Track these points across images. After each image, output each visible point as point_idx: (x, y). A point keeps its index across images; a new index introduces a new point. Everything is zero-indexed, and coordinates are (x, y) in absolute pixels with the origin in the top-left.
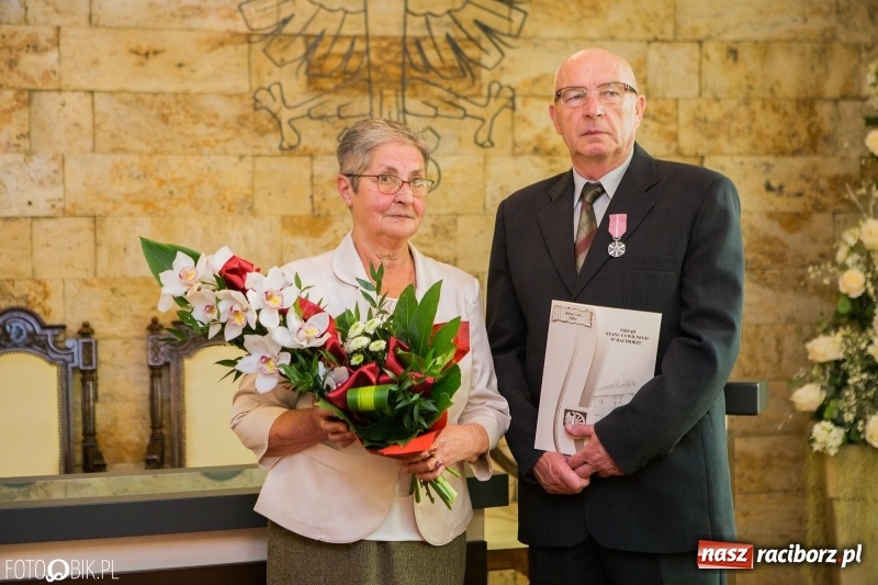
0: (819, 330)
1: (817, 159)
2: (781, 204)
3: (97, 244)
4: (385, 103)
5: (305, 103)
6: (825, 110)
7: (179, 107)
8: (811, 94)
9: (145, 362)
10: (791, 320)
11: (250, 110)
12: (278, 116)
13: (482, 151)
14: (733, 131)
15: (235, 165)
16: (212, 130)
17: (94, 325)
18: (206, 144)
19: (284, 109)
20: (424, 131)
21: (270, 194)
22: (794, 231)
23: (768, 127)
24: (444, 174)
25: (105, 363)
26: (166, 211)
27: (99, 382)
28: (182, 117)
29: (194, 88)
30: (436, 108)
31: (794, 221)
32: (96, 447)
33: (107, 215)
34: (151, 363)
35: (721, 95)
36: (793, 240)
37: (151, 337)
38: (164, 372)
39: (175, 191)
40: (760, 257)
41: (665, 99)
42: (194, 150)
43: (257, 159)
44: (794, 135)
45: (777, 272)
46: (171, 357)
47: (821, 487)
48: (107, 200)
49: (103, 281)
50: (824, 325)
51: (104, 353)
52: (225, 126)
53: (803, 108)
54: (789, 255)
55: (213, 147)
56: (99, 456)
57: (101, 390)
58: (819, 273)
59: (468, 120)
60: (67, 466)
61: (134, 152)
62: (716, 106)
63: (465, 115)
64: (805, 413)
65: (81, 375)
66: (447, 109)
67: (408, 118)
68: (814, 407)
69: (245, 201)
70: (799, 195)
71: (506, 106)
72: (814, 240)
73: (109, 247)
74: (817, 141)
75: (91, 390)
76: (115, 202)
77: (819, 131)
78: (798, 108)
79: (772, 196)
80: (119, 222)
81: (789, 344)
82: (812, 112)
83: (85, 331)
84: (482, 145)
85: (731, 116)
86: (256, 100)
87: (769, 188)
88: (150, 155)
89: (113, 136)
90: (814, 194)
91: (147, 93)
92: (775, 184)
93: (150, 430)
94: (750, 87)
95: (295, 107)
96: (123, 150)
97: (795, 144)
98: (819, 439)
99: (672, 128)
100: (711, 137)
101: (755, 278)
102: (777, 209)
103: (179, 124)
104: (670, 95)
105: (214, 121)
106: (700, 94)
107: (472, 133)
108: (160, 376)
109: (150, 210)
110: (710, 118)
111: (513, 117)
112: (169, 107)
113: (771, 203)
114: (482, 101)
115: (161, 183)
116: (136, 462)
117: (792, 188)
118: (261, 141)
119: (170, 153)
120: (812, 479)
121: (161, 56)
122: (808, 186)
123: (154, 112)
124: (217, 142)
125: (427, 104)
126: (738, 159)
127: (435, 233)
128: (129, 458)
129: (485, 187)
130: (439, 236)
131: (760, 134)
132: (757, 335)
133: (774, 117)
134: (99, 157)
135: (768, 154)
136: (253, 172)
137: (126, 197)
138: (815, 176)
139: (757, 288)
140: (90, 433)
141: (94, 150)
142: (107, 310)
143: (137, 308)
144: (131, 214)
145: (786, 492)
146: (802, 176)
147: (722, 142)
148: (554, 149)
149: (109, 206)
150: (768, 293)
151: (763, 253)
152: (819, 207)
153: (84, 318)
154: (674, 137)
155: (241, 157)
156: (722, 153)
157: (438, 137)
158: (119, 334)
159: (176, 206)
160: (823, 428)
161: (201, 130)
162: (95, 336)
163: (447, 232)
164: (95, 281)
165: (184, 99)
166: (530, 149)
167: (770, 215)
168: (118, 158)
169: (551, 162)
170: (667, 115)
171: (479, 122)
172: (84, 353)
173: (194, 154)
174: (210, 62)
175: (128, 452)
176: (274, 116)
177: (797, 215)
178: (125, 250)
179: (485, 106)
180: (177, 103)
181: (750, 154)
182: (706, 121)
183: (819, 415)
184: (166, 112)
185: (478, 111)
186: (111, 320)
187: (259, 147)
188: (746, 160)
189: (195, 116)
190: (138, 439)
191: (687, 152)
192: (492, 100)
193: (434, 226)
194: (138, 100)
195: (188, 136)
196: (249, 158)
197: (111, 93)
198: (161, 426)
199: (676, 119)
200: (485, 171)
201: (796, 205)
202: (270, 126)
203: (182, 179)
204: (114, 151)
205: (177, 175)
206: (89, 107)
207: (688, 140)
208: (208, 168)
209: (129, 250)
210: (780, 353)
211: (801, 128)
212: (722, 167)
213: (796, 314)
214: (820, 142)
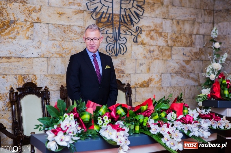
1: (192, 48)
3: (48, 65)
6: (193, 36)
8: (191, 33)
10: (187, 85)
14: (178, 41)
15: (80, 45)
16: (75, 35)
17: (48, 87)
18: (74, 39)
22: (188, 64)
23: (184, 40)
26: (64, 56)
28: (68, 32)
29: (72, 24)
30: (126, 32)
31: (188, 62)
33: (51, 57)
35: (176, 32)
36: (187, 66)
38: (65, 100)
39: (67, 51)
40: (182, 70)
42: (71, 40)
44: (188, 42)
45: (184, 74)
48: (51, 53)
49: (49, 75)
52: (78, 35)
54: (186, 70)
61: (57, 40)
62: (175, 35)
63: (132, 34)
71: (139, 33)
72: (191, 67)
73: (51, 66)
74: (192, 44)
76: (53, 54)
77: (192, 41)
78: (189, 36)
79: (184, 56)
80: (54, 59)
82: (191, 37)
83: (46, 88)
84: (135, 42)
85: (177, 37)
87: (184, 54)
89: (53, 36)
90: (192, 56)
91: (61, 25)
92: (185, 54)
94: (181, 31)
96: (55, 40)
97: (188, 45)
99: (167, 39)
100: (174, 42)
101: (181, 75)
104: (166, 32)
106: (172, 32)
107: (133, 39)
109: (61, 56)
113: (184, 58)
114: (135, 31)
115: (64, 49)
117: (188, 55)
119: (66, 41)
121: (64, 15)
122: (190, 54)
123: (62, 30)
126: (178, 47)
129: (131, 52)
130: (122, 64)
131: (182, 42)
132: (181, 89)
133: (185, 38)
134: (49, 41)
135: (184, 46)
137: (56, 52)
138: (191, 52)
139: (181, 78)
141: (48, 39)
142: (50, 83)
143: (57, 82)
144: (56, 57)
147: (176, 43)
148: (145, 43)
149: (51, 55)
150: (183, 79)
152: (192, 60)
154: (167, 41)
155: (81, 43)
156: (176, 46)
157: (126, 40)
158: (53, 89)
159: (67, 55)
161: (73, 35)
163: (124, 63)
165: (69, 27)
166: (140, 43)
167: (184, 61)
168: (54, 42)
169: (144, 47)
170: (166, 36)
171: (134, 36)
174: (75, 17)
177: (188, 61)
180: (68, 28)
181: (180, 46)
182: (173, 38)
184: (65, 30)
186: (51, 86)
189: (71, 32)
191: (169, 45)
193: (121, 62)
194: (59, 26)
195: (70, 37)
197: (53, 24)
199: (168, 37)
200: (131, 48)
201: (188, 58)
203: (68, 48)
204: (53, 40)
205: (67, 47)
206: (47, 28)
207: (170, 42)
208: (74, 45)
209: (56, 67)
210: (184, 93)
211: (189, 41)
212: (176, 49)
213: (188, 84)
214: (193, 44)
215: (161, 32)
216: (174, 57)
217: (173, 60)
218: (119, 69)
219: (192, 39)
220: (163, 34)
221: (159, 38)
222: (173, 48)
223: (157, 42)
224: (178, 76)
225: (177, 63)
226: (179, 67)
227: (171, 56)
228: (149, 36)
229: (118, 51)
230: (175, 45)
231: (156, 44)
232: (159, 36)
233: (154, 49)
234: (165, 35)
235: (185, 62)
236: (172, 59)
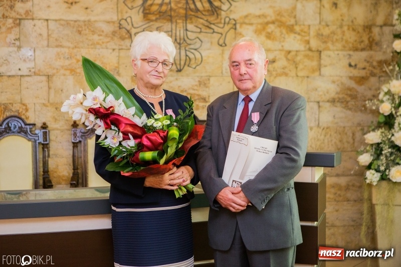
0: (371, 129)
1: (372, 53)
2: (355, 73)
3: (49, 88)
4: (178, 26)
5: (142, 26)
6: (376, 30)
7: (86, 27)
8: (370, 23)
9: (70, 141)
10: (359, 124)
11: (118, 28)
12: (130, 31)
13: (221, 48)
14: (334, 40)
15: (111, 53)
16: (101, 37)
17: (48, 124)
18: (98, 44)
19: (133, 29)
20: (195, 39)
21: (126, 66)
22: (361, 85)
23: (350, 38)
24: (204, 58)
25: (53, 141)
26: (80, 73)
27: (50, 149)
28: (87, 32)
29: (93, 19)
30: (201, 29)
31: (361, 80)
32: (49, 178)
33: (54, 75)
34: (73, 141)
35: (329, 23)
36: (361, 89)
37: (73, 129)
38: (79, 145)
40: (346, 96)
41: (304, 25)
42: (92, 46)
43: (121, 51)
44: (362, 42)
45: (354, 103)
46: (82, 138)
47: (370, 199)
48: (54, 69)
49: (52, 104)
50: (373, 127)
51: (53, 136)
52: (107, 36)
53: (366, 30)
54: (358, 96)
55: (101, 45)
56: (50, 182)
57: (51, 153)
58: (371, 104)
59: (215, 34)
60: (36, 186)
61: (66, 47)
62: (327, 28)
63: (214, 32)
64: (363, 166)
65: (42, 146)
66: (206, 29)
67: (188, 33)
68: (367, 164)
69: (115, 69)
70: (364, 69)
71: (232, 28)
72: (370, 89)
73: (55, 89)
74: (372, 44)
75: (47, 152)
76: (57, 69)
77: (373, 40)
78: (364, 30)
79: (352, 69)
80: (59, 78)
81: (358, 135)
82: (371, 32)
83: (44, 126)
84: (221, 46)
85: (333, 33)
86: (120, 24)
87: (350, 65)
88: (73, 48)
89: (56, 40)
90: (371, 68)
91: (72, 21)
92: (353, 64)
93: (73, 171)
94: (343, 20)
95: (138, 28)
96: (61, 46)
97: (362, 46)
98: (368, 178)
99: (307, 38)
100: (325, 42)
101: (344, 106)
102: (354, 75)
103: (86, 35)
104: (306, 23)
105: (101, 33)
106: (320, 23)
107: (216, 40)
108: (77, 147)
109: (73, 73)
110: (324, 34)
111: (235, 33)
112: (81, 27)
113: (351, 72)
114: (222, 25)
115: (78, 61)
116: (67, 184)
117: (361, 65)
118: (122, 43)
119: (82, 48)
120: (366, 195)
121: (78, 4)
122: (368, 65)
123: (75, 29)
124: (103, 43)
125: (197, 27)
126: (336, 52)
127: (200, 85)
128: (63, 183)
129: (222, 64)
130: (202, 86)
131: (347, 41)
132: (344, 131)
133: (353, 33)
134: (50, 49)
135: (350, 50)
136: (119, 57)
137: (62, 67)
138: (371, 60)
139: (344, 110)
140: (46, 171)
141: (48, 46)
142: (54, 117)
144: (64, 75)
145: (355, 201)
146: (365, 60)
147: (330, 45)
149: (55, 71)
150: (349, 112)
151: (347, 95)
152: (373, 74)
153: (44, 120)
154: (308, 42)
155: (114, 50)
156: (329, 50)
157: (202, 42)
158: (59, 128)
160: (371, 173)
161: (96, 38)
162: (49, 129)
163: (205, 84)
164: (49, 104)
165: (88, 23)
167: (351, 78)
168: (58, 50)
170: (305, 32)
171: (220, 35)
172: (43, 136)
173: (92, 48)
174: (100, 7)
175: (63, 180)
176: (128, 31)
177: (363, 78)
178: (62, 91)
179: (223, 28)
180: (85, 25)
181: (342, 50)
182: (322, 35)
183: (369, 167)
184: (80, 29)
185: (220, 30)
186: (55, 121)
187: (122, 46)
188: (340, 53)
189: (93, 31)
190: (67, 174)
191: (314, 49)
192: (226, 25)
193: (199, 81)
194: (68, 24)
195: (90, 40)
196: (117, 50)
197: (56, 20)
198: (77, 169)
199: (309, 34)
200: (222, 57)
201: (363, 73)
202: (127, 36)
204: (57, 46)
206: (46, 27)
207: (314, 43)
208: (99, 55)
209: (64, 91)
210: (354, 140)
211: (365, 39)
212: (329, 56)
213: (361, 122)
214: (374, 45)
215: (293, 26)
216: (326, 71)
217: (323, 76)
218: (195, 94)
219: (373, 35)
220: (297, 28)
221: (286, 36)
222: (322, 54)
223: (283, 44)
224: (336, 106)
225: (334, 82)
226: (338, 90)
227: (320, 69)
228: (264, 33)
229: (182, 63)
230: (327, 49)
231: (281, 48)
232: (287, 33)
233: (276, 57)
234: (302, 31)
235: (355, 80)
236: (320, 74)
